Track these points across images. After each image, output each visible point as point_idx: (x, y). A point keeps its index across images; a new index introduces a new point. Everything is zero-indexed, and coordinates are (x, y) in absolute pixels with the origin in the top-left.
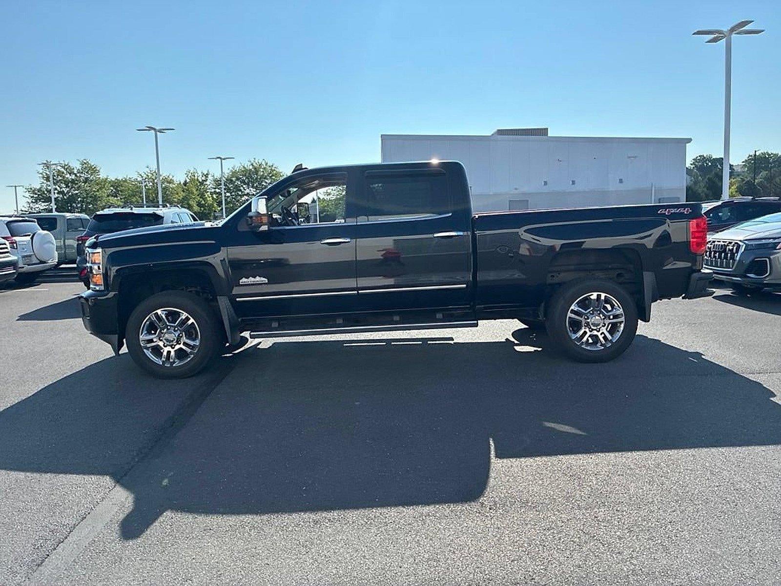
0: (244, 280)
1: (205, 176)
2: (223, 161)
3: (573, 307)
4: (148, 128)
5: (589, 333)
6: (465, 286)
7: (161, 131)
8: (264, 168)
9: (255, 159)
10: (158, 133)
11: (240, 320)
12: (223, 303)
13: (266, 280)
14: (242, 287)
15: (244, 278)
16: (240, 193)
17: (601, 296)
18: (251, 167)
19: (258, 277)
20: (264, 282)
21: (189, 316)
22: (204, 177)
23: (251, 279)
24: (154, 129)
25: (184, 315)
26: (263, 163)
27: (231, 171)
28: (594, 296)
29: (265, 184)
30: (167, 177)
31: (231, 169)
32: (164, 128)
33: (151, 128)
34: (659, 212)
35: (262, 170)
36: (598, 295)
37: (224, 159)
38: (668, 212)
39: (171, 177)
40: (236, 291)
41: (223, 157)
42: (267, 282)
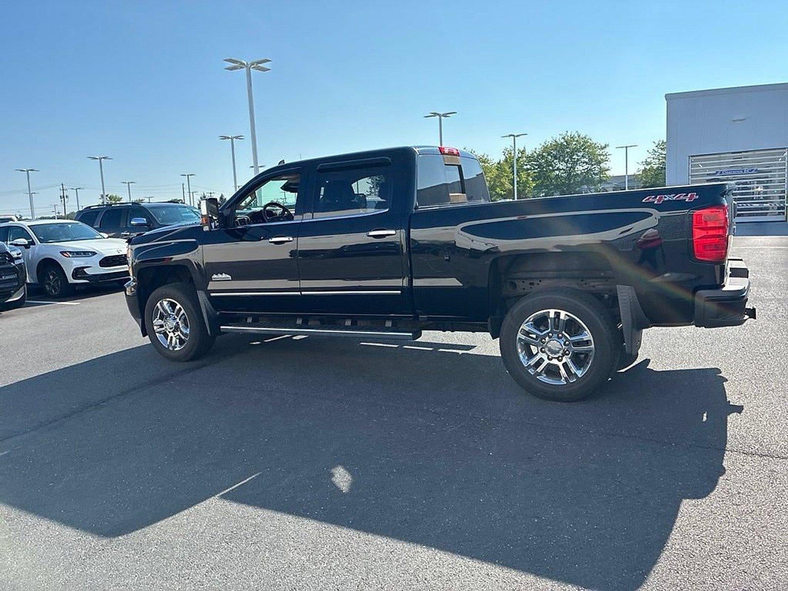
0: (215, 276)
1: (521, 152)
2: (516, 138)
3: (524, 327)
4: (433, 115)
5: (547, 361)
6: (400, 292)
7: (445, 115)
8: (577, 141)
9: (567, 132)
10: (442, 117)
11: (218, 313)
12: (201, 296)
13: (229, 277)
14: (214, 282)
15: (214, 275)
16: (551, 168)
17: (559, 316)
18: (563, 141)
19: (224, 274)
20: (228, 279)
21: (182, 308)
22: (520, 154)
23: (220, 276)
24: (438, 114)
25: (179, 306)
26: (576, 135)
27: (543, 146)
28: (552, 313)
29: (577, 157)
30: (481, 157)
31: (543, 144)
32: (448, 112)
33: (435, 114)
34: (644, 201)
35: (574, 143)
36: (555, 313)
37: (518, 136)
38: (658, 201)
39: (485, 156)
40: (211, 286)
41: (516, 135)
42: (230, 279)
